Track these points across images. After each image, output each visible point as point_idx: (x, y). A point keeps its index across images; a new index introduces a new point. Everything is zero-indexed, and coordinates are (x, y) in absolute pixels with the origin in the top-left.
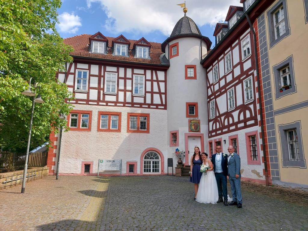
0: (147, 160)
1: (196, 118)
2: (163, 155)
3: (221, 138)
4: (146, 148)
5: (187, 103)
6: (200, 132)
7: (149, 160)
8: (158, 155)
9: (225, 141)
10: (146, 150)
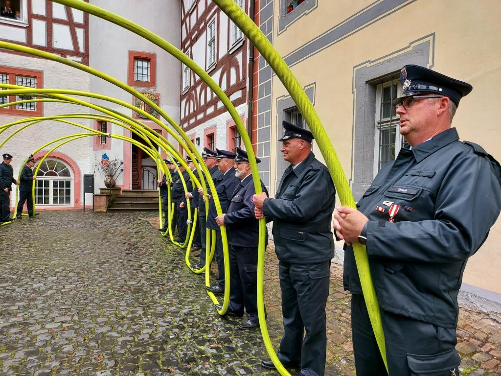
1: (152, 90)
2: (77, 167)
5: (130, 53)
7: (43, 178)
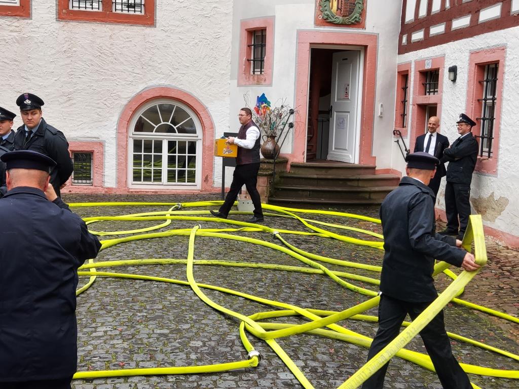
0: (144, 136)
3: (442, 58)
4: (140, 88)
6: (364, 27)
7: (153, 136)
8: (193, 116)
9: (453, 70)
10: (139, 95)
